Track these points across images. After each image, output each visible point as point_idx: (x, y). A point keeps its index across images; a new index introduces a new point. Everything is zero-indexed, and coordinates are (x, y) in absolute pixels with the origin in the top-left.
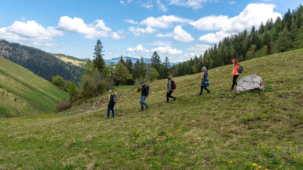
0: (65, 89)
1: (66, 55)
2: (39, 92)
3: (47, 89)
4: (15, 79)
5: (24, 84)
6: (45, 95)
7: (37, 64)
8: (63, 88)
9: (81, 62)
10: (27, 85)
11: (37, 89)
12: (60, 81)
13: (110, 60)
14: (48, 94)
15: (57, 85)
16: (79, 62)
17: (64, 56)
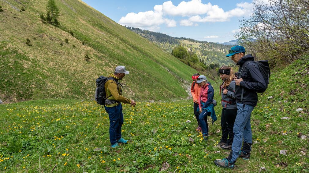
0: (188, 62)
1: (187, 38)
2: (153, 59)
3: (166, 59)
4: (122, 40)
5: (133, 47)
6: (161, 64)
7: (162, 47)
8: (186, 62)
9: (201, 44)
10: (136, 49)
11: (150, 55)
12: (182, 52)
13: (228, 43)
14: (166, 63)
15: (179, 58)
16: (199, 44)
17: (185, 39)
